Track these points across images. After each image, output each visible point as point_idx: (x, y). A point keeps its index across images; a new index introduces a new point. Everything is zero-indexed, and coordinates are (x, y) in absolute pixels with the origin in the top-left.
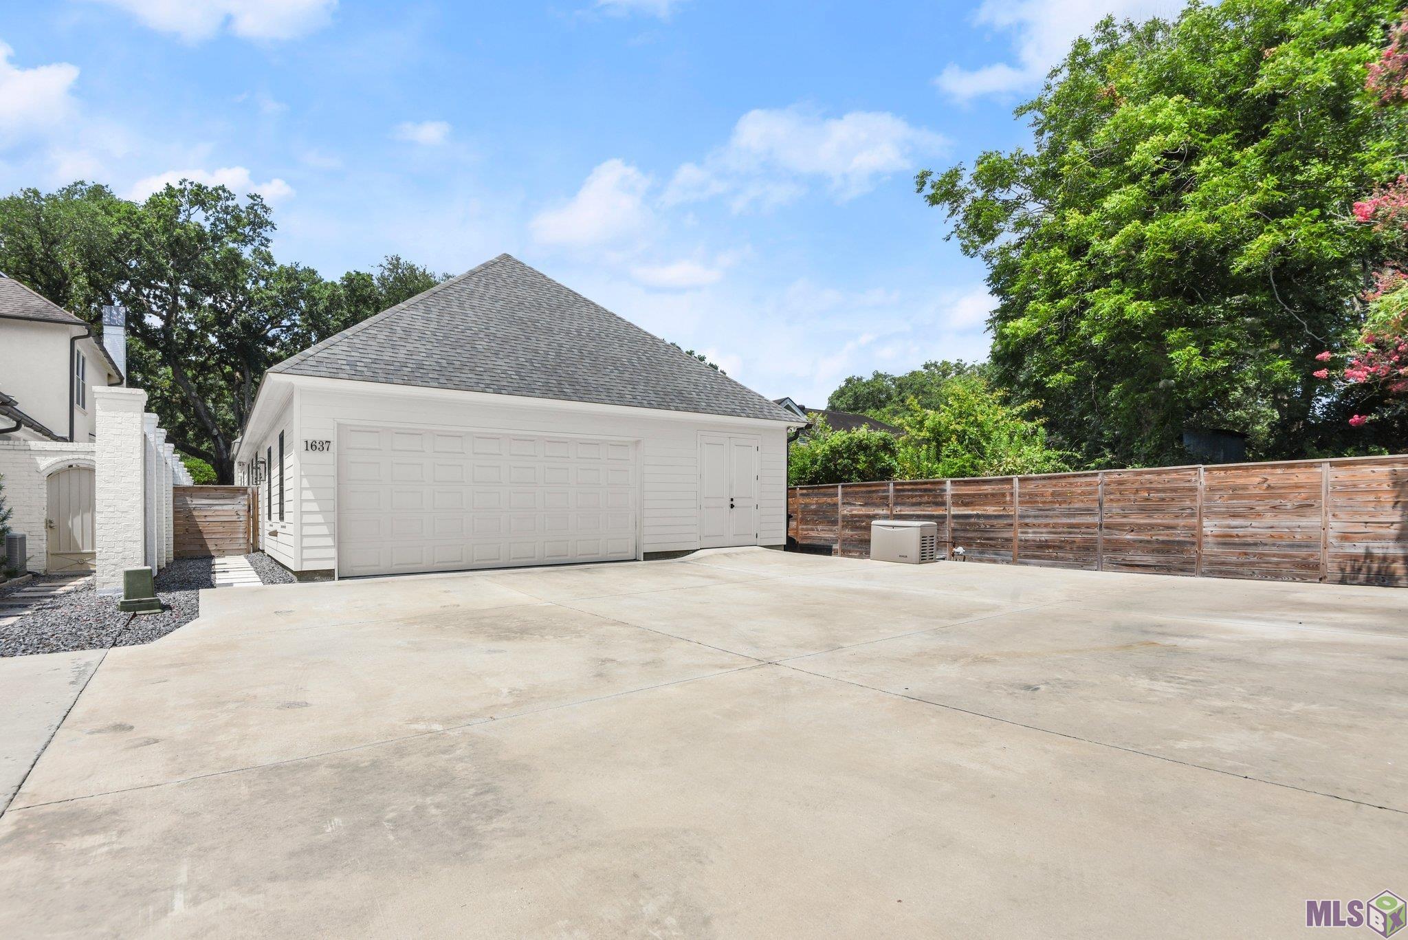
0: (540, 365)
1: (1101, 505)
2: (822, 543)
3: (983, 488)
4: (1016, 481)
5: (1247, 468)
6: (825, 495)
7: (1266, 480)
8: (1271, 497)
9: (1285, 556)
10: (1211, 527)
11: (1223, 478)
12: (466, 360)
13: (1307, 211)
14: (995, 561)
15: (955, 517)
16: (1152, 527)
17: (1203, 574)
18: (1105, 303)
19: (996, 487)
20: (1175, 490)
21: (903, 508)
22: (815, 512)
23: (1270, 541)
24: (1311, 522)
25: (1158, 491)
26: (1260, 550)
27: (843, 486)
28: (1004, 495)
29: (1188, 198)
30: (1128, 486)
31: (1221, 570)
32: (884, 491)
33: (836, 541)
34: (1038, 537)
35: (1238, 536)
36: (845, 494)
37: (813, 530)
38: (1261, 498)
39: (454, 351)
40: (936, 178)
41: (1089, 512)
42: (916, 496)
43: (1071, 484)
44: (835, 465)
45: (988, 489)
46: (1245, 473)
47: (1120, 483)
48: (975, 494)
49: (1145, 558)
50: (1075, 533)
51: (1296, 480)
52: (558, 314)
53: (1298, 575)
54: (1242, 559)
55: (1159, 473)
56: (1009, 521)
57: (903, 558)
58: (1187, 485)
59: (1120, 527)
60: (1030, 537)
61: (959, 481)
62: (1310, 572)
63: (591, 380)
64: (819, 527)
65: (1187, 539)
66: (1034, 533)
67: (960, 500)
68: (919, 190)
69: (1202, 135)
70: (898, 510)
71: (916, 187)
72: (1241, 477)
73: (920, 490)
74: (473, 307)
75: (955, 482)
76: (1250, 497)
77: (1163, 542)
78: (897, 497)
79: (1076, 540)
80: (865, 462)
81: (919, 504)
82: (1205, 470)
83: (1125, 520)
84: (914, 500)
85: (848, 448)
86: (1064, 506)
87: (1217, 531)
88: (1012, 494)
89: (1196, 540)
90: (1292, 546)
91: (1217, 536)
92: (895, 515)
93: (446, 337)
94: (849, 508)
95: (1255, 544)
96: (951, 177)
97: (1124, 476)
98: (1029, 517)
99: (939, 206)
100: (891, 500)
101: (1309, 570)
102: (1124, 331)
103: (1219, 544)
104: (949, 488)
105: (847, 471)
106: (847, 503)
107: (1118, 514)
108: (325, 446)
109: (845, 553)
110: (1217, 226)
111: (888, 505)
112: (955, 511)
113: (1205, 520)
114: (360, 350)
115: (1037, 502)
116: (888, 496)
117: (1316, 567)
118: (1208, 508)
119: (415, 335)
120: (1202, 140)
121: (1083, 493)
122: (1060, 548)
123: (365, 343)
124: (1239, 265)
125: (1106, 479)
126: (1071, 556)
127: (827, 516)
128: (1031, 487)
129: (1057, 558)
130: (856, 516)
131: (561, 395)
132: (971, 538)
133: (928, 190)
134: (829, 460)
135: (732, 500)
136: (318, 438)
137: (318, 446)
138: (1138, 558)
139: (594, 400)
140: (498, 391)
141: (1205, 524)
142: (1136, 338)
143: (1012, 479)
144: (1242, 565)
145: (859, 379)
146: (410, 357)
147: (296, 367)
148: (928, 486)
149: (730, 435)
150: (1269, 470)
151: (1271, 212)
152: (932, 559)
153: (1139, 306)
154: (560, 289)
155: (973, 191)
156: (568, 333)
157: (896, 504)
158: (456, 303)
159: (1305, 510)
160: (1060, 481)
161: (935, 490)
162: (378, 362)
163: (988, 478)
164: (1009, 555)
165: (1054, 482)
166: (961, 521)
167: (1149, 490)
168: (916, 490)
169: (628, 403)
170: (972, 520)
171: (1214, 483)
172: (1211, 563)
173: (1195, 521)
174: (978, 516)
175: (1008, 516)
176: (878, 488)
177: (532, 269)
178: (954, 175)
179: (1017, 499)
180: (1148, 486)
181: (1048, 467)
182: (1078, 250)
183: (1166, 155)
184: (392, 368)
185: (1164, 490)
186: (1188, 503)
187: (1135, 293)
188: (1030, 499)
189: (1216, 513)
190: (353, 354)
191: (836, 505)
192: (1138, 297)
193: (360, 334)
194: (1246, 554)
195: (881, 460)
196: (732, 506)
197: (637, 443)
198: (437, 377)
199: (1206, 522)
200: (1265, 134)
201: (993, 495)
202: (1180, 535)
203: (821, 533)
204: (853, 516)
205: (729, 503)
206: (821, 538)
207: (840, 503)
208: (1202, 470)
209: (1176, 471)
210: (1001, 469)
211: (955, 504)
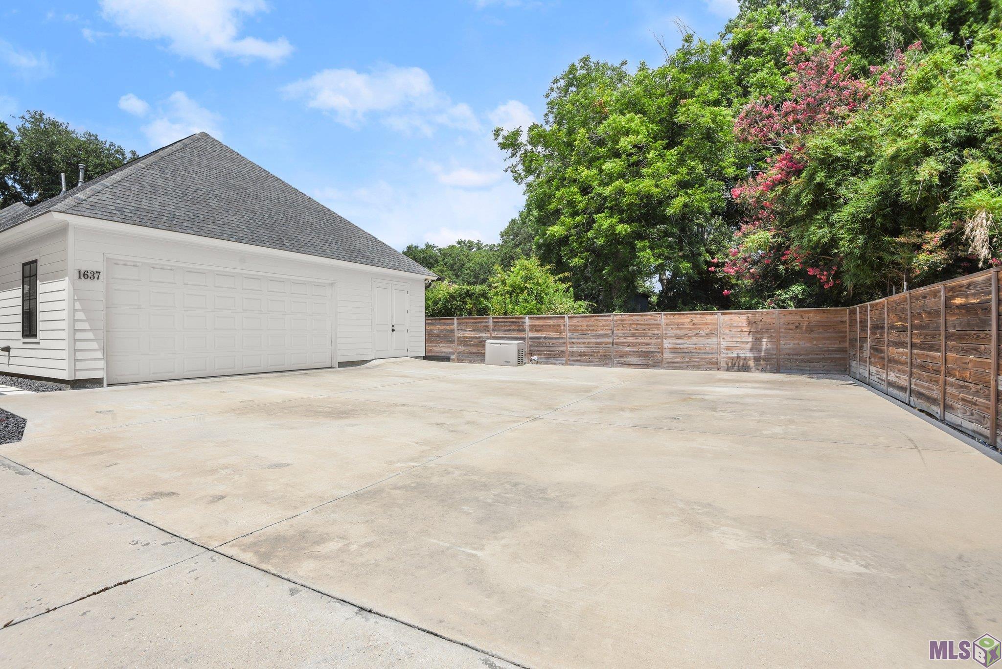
0: (260, 223)
1: (613, 332)
2: (443, 355)
3: (547, 321)
4: (567, 318)
5: (683, 314)
6: (445, 324)
7: (693, 320)
8: (694, 329)
9: (702, 358)
10: (667, 343)
11: (672, 319)
12: (206, 214)
13: (699, 187)
14: (555, 364)
15: (531, 338)
16: (639, 344)
17: (664, 368)
18: (604, 222)
19: (555, 321)
20: (649, 325)
21: (498, 333)
22: (438, 335)
23: (695, 351)
24: (714, 341)
25: (641, 325)
26: (691, 355)
27: (457, 319)
28: (560, 326)
29: (644, 171)
30: (626, 322)
31: (673, 366)
32: (486, 322)
33: (453, 354)
34: (579, 350)
35: (680, 348)
36: (459, 324)
37: (436, 346)
38: (691, 329)
39: (194, 206)
40: (505, 133)
41: (607, 336)
42: (507, 325)
43: (597, 320)
44: (452, 305)
45: (551, 322)
46: (683, 317)
47: (623, 320)
48: (544, 325)
49: (636, 361)
50: (599, 347)
51: (706, 321)
52: (259, 185)
53: (708, 368)
54: (682, 360)
55: (642, 316)
56: (563, 341)
57: (507, 363)
58: (656, 322)
59: (622, 344)
60: (575, 349)
61: (533, 317)
62: (712, 366)
63: (300, 237)
64: (441, 345)
65: (656, 350)
66: (577, 347)
67: (534, 329)
68: (496, 139)
69: (651, 139)
70: (495, 334)
71: (493, 137)
72: (681, 318)
73: (509, 322)
74: (196, 173)
75: (531, 318)
76: (685, 328)
77: (644, 352)
78: (495, 326)
79: (600, 351)
80: (471, 304)
81: (509, 330)
82: (664, 315)
83: (625, 340)
84: (506, 328)
85: (460, 295)
86: (593, 332)
87: (670, 346)
88: (564, 325)
89: (661, 350)
90: (705, 353)
91: (670, 349)
92: (493, 337)
93: (184, 194)
94: (462, 332)
95: (688, 353)
96: (515, 135)
97: (624, 317)
98: (574, 338)
99: (506, 150)
100: (491, 328)
101: (714, 365)
102: (613, 238)
103: (671, 352)
104: (527, 321)
105: (458, 308)
106: (461, 330)
107: (621, 337)
108: (96, 276)
109: (459, 361)
110: (659, 190)
111: (489, 331)
112: (531, 335)
113: (664, 340)
114: (122, 199)
115: (578, 330)
116: (489, 326)
117: (716, 363)
118: (666, 334)
119: (161, 191)
120: (650, 142)
121: (603, 326)
122: (591, 355)
123: (123, 193)
124: (670, 211)
125: (615, 318)
126: (597, 360)
127: (448, 338)
128: (575, 321)
129: (590, 361)
130: (467, 337)
131: (282, 246)
132: (541, 351)
133: (500, 140)
134: (448, 302)
135: (393, 326)
136: (89, 269)
137: (90, 275)
138: (632, 360)
139: (308, 253)
140: (239, 240)
141: (664, 342)
142: (620, 243)
143: (564, 317)
144: (682, 363)
145: (416, 247)
146: (163, 208)
147: (74, 208)
148: (515, 320)
149: (392, 282)
150: (693, 316)
151: (683, 185)
152: (523, 363)
153: (623, 227)
154: (254, 166)
155: (526, 145)
156: (271, 200)
157: (494, 330)
158: (181, 168)
159: (711, 335)
160: (591, 318)
161: (519, 322)
162: (140, 210)
163: (550, 316)
164: (563, 360)
165: (588, 319)
166: (535, 340)
167: (637, 324)
168: (507, 322)
169: (329, 256)
170: (541, 340)
171: (668, 321)
172: (668, 363)
173: (659, 340)
174: (545, 338)
175: (562, 338)
176: (481, 320)
177: (228, 147)
178: (517, 133)
179: (568, 328)
180: (637, 322)
181: (581, 310)
182: (585, 190)
183: (635, 146)
184: (152, 215)
185: (644, 325)
186: (656, 332)
187: (619, 218)
188: (574, 329)
189: (670, 337)
190: (118, 201)
191: (452, 330)
192: (621, 221)
193: (116, 185)
194: (684, 357)
195: (480, 303)
196: (393, 330)
197: (332, 285)
198: (190, 226)
199: (665, 341)
200: (681, 143)
201: (554, 326)
202: (652, 348)
203: (442, 349)
204: (465, 338)
205: (391, 328)
206: (442, 352)
207: (455, 329)
208: (662, 315)
209: (650, 315)
210: (558, 311)
211: (531, 331)
